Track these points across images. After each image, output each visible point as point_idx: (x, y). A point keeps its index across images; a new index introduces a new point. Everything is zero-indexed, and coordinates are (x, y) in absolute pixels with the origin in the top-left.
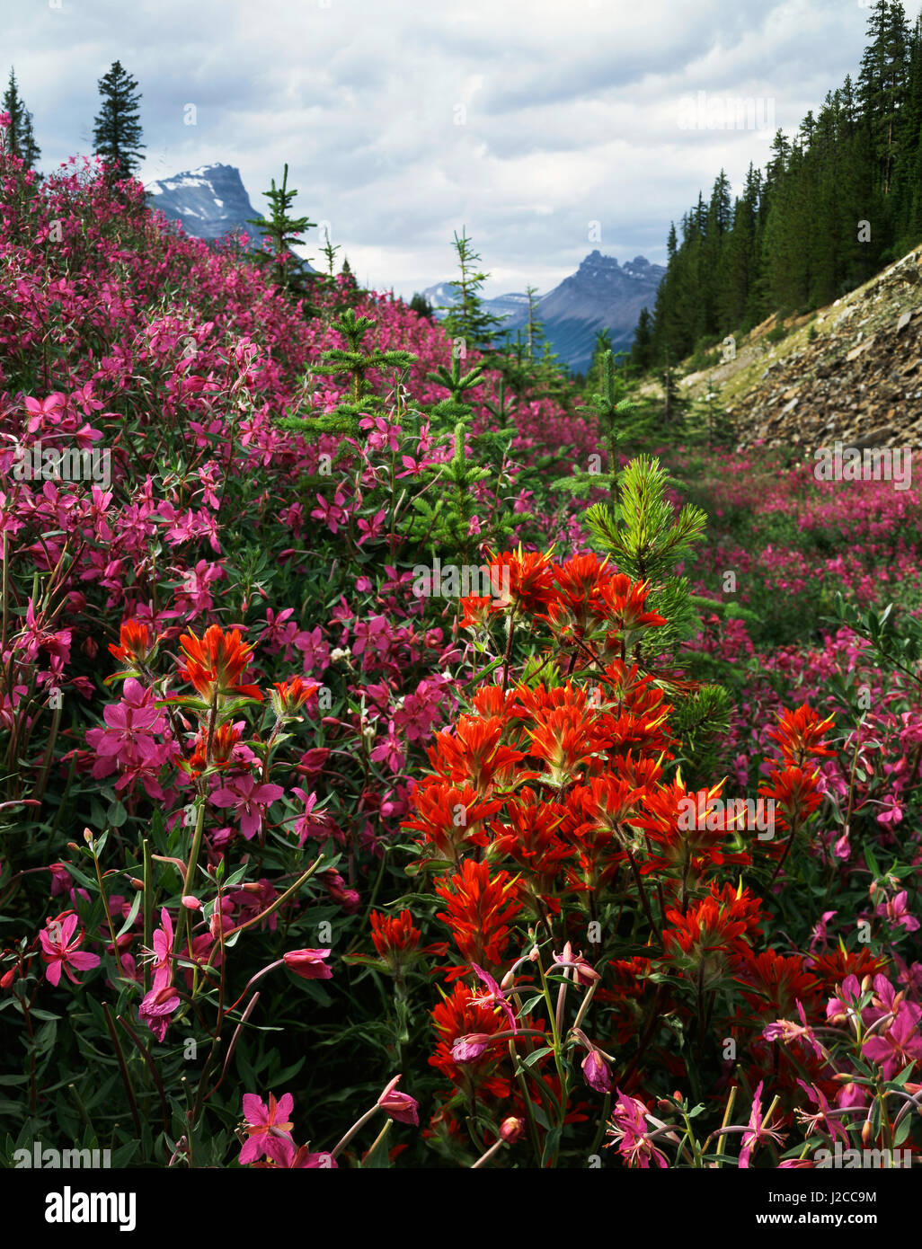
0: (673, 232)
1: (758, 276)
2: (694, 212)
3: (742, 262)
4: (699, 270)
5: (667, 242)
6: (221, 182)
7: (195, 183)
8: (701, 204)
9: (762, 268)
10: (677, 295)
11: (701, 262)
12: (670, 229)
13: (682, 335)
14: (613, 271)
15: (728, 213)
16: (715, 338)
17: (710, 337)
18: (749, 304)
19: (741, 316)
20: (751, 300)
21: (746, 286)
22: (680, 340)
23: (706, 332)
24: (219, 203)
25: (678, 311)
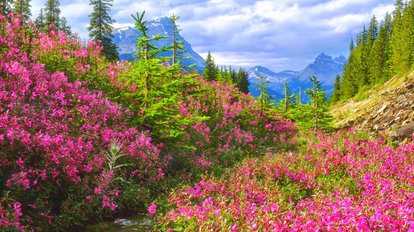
0: (352, 43)
1: (388, 59)
2: (362, 34)
3: (381, 53)
4: (362, 57)
5: (349, 47)
6: (167, 24)
7: (156, 25)
8: (365, 31)
9: (390, 55)
10: (352, 68)
11: (362, 54)
12: (351, 41)
13: (354, 85)
14: (330, 61)
15: (377, 34)
16: (368, 87)
17: (366, 86)
18: (384, 71)
19: (380, 77)
20: (385, 70)
21: (382, 64)
22: (353, 88)
23: (365, 84)
24: (166, 33)
25: (352, 75)
